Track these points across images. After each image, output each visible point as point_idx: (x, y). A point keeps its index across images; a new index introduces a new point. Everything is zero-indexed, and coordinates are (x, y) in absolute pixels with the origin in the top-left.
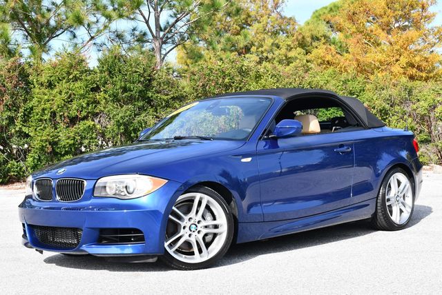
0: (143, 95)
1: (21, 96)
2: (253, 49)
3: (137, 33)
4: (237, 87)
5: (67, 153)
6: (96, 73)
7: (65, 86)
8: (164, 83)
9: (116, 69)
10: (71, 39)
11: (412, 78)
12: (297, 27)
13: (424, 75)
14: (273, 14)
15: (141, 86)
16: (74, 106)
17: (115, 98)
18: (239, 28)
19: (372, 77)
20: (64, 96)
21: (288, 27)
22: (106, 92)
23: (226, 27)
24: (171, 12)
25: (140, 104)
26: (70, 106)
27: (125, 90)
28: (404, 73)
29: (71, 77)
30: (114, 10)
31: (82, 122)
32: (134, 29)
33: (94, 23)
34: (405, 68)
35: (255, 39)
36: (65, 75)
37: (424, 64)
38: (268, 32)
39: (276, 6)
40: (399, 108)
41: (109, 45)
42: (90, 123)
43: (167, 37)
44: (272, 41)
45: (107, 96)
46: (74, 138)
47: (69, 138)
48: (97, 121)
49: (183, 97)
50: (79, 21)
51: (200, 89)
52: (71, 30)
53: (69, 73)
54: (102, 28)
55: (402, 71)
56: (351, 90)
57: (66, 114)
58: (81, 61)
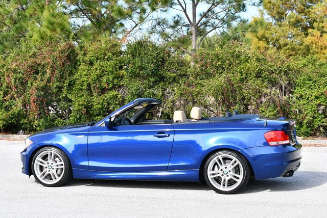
1: (67, 71)
9: (138, 52)
16: (104, 79)
22: (127, 69)
25: (152, 80)
26: (101, 79)
27: (142, 68)
29: (106, 57)
31: (109, 92)
36: (102, 56)
42: (113, 93)
46: (102, 104)
47: (99, 103)
48: (120, 91)
53: (105, 55)
56: (323, 73)
57: (97, 86)
58: (115, 45)
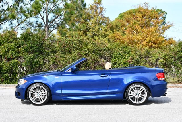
0: (38, 50)
2: (90, 30)
3: (38, 23)
4: (78, 48)
5: (6, 73)
6: (20, 40)
7: (6, 45)
8: (47, 45)
9: (28, 39)
10: (10, 25)
11: (151, 47)
12: (110, 21)
13: (156, 46)
14: (99, 15)
15: (38, 46)
16: (10, 53)
17: (27, 51)
18: (84, 21)
19: (135, 46)
20: (6, 49)
21: (106, 21)
22: (23, 48)
23: (79, 20)
24: (53, 15)
25: (37, 53)
26: (8, 53)
27: (31, 47)
28: (148, 45)
29: (9, 41)
30: (29, 13)
31: (13, 60)
32: (37, 21)
33: (20, 18)
34: (148, 42)
35: (91, 26)
36: (7, 40)
37: (156, 41)
38: (97, 23)
39: (101, 12)
40: (144, 59)
41: (26, 27)
42: (16, 60)
43: (51, 25)
44: (99, 27)
45: (23, 50)
46: (9, 67)
47: (7, 66)
48: (19, 60)
49: (55, 51)
50: (14, 18)
51: (62, 48)
52: (10, 20)
53: (8, 40)
54: (23, 21)
55: (147, 44)
56: (125, 51)
57: (6, 57)
58: (14, 35)
